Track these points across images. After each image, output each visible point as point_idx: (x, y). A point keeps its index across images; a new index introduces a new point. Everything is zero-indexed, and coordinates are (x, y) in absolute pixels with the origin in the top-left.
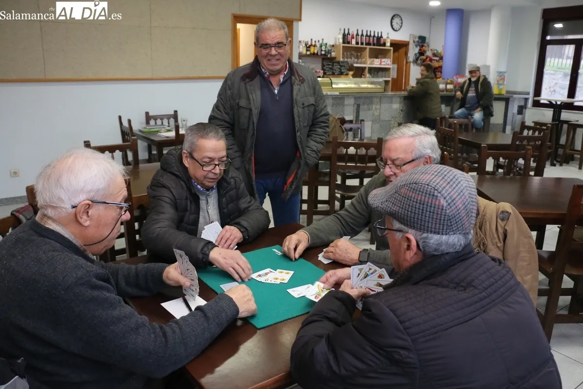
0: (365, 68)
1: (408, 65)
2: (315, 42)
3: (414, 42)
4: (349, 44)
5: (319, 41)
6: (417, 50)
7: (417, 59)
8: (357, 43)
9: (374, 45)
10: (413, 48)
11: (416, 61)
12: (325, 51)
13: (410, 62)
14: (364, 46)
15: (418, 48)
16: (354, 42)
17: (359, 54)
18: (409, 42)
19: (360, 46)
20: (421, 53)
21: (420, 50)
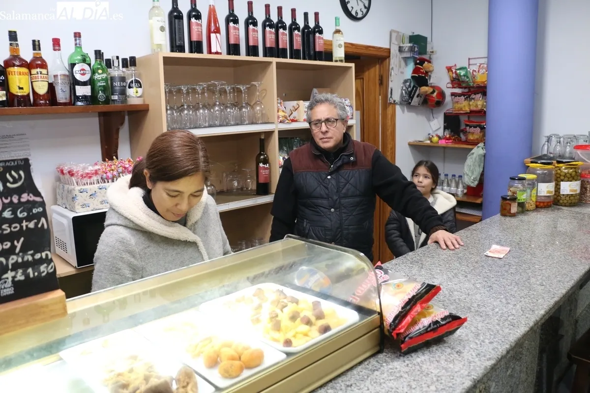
0: (269, 134)
1: (390, 110)
2: (36, 45)
3: (401, 50)
4: (200, 51)
5: (56, 43)
6: (408, 71)
7: (411, 95)
8: (233, 49)
9: (295, 54)
10: (400, 66)
11: (407, 102)
12: (91, 82)
13: (395, 103)
14: (261, 58)
15: (411, 67)
16: (218, 44)
17: (242, 88)
18: (389, 51)
19: (243, 57)
20: (420, 79)
21: (416, 71)
